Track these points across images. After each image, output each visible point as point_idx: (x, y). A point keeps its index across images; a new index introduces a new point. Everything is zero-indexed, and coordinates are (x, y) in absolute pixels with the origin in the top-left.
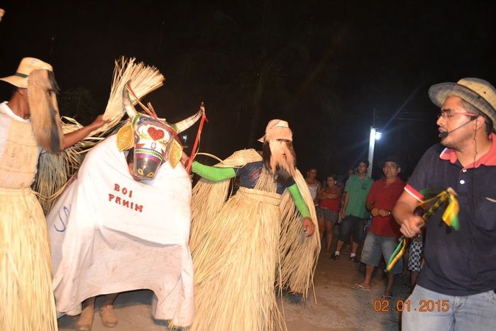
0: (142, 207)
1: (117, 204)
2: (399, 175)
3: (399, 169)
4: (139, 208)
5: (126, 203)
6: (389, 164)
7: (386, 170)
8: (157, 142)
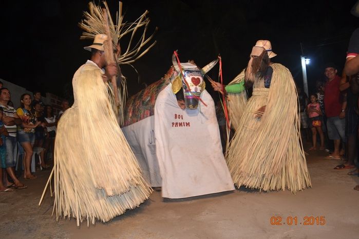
0: (189, 123)
1: (177, 127)
2: (337, 74)
3: (336, 71)
4: (188, 124)
5: (181, 124)
6: (329, 69)
7: (327, 73)
8: (198, 87)
